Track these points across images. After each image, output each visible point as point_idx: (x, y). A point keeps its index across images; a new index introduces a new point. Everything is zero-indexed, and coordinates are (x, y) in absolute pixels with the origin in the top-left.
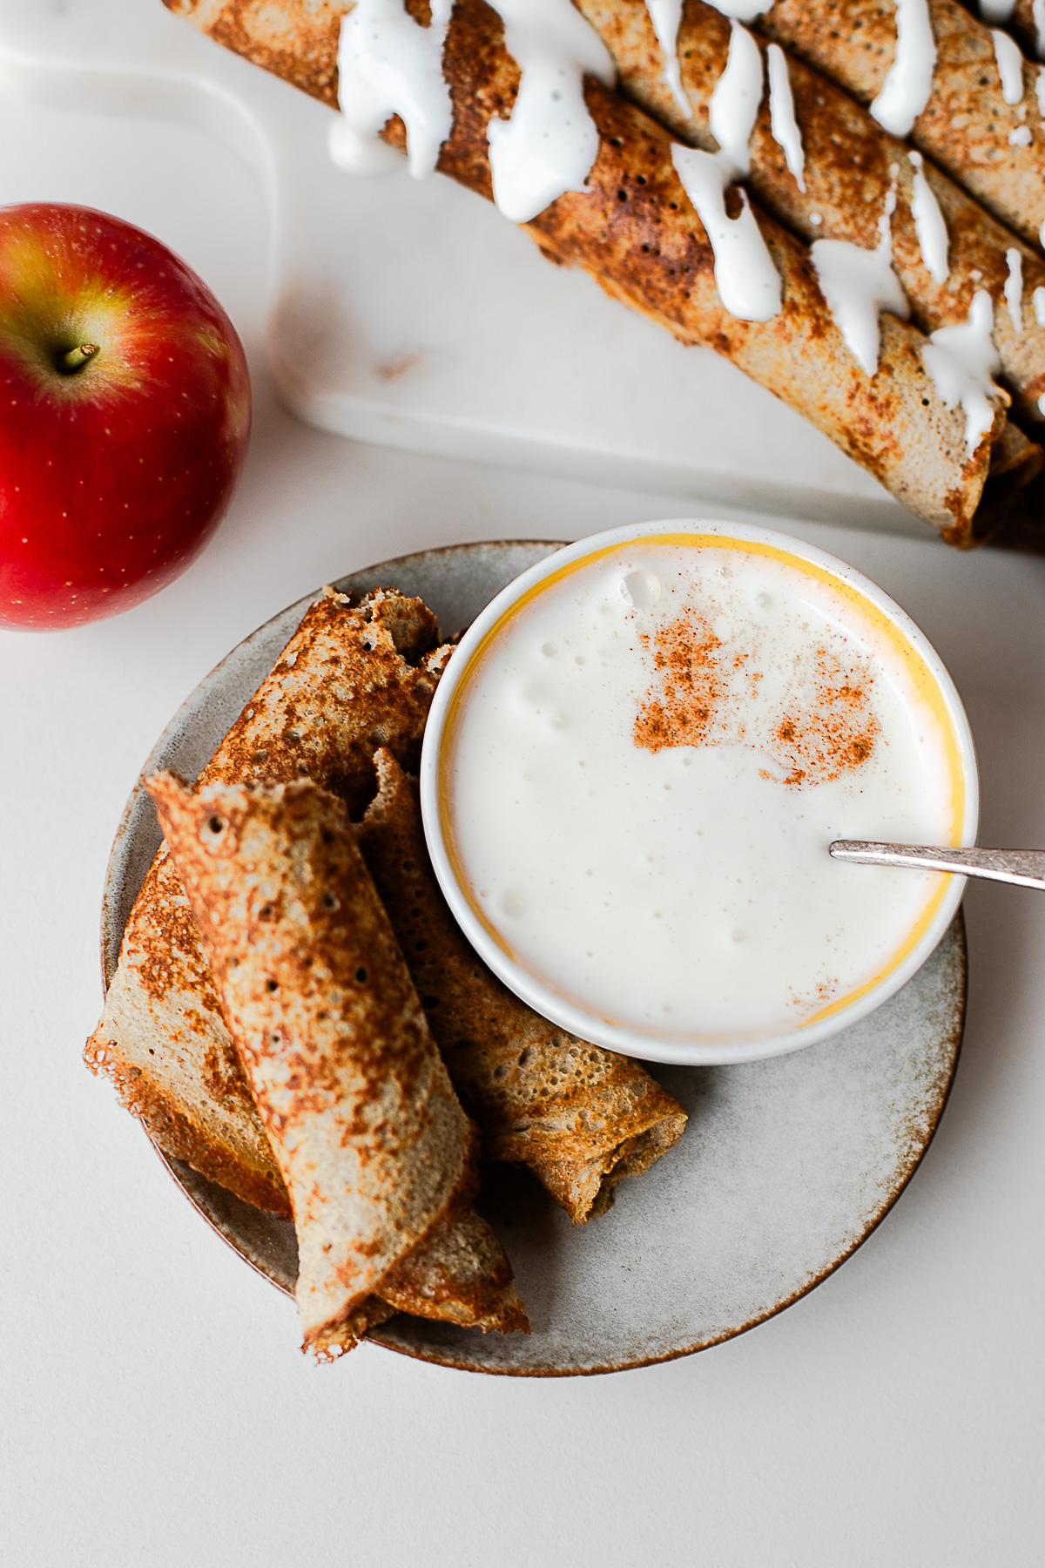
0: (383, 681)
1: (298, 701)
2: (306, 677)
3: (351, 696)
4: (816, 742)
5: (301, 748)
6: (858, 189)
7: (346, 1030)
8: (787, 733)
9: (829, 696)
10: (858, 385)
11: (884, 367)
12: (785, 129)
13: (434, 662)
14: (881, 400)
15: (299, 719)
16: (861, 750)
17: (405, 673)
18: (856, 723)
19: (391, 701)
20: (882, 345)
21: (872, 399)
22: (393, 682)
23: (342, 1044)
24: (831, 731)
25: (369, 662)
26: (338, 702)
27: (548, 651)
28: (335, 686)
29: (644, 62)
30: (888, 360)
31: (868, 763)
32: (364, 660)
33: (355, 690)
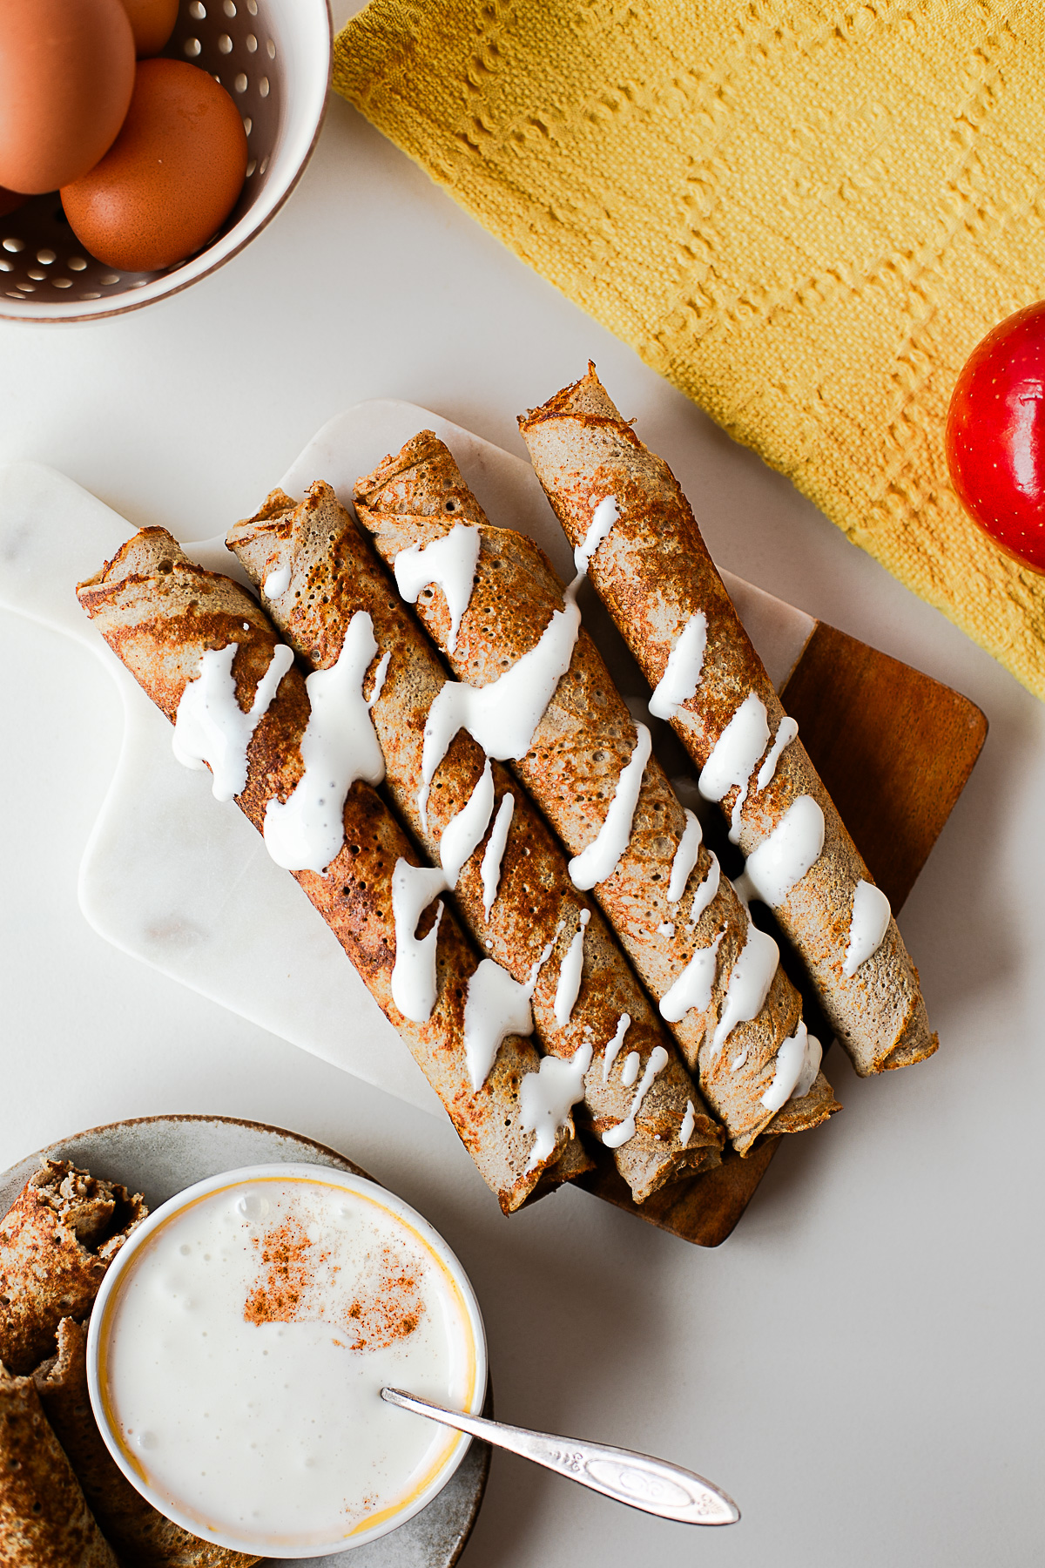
0: (69, 1267)
1: (10, 1273)
2: (16, 1256)
3: (46, 1276)
4: (376, 1319)
5: (10, 1311)
6: (527, 933)
7: (27, 1543)
8: (355, 1313)
9: (389, 1284)
10: (465, 1093)
11: (487, 1086)
12: (490, 871)
13: (106, 1252)
14: (477, 1109)
15: (9, 1288)
16: (409, 1326)
17: (85, 1261)
18: (407, 1305)
19: (75, 1279)
20: (492, 1070)
21: (471, 1107)
22: (76, 1267)
23: (23, 1552)
24: (389, 1310)
25: (59, 1253)
26: (37, 1280)
27: (185, 1250)
28: (34, 1267)
29: (406, 779)
30: (493, 1083)
31: (414, 1334)
32: (56, 1251)
33: (49, 1272)
